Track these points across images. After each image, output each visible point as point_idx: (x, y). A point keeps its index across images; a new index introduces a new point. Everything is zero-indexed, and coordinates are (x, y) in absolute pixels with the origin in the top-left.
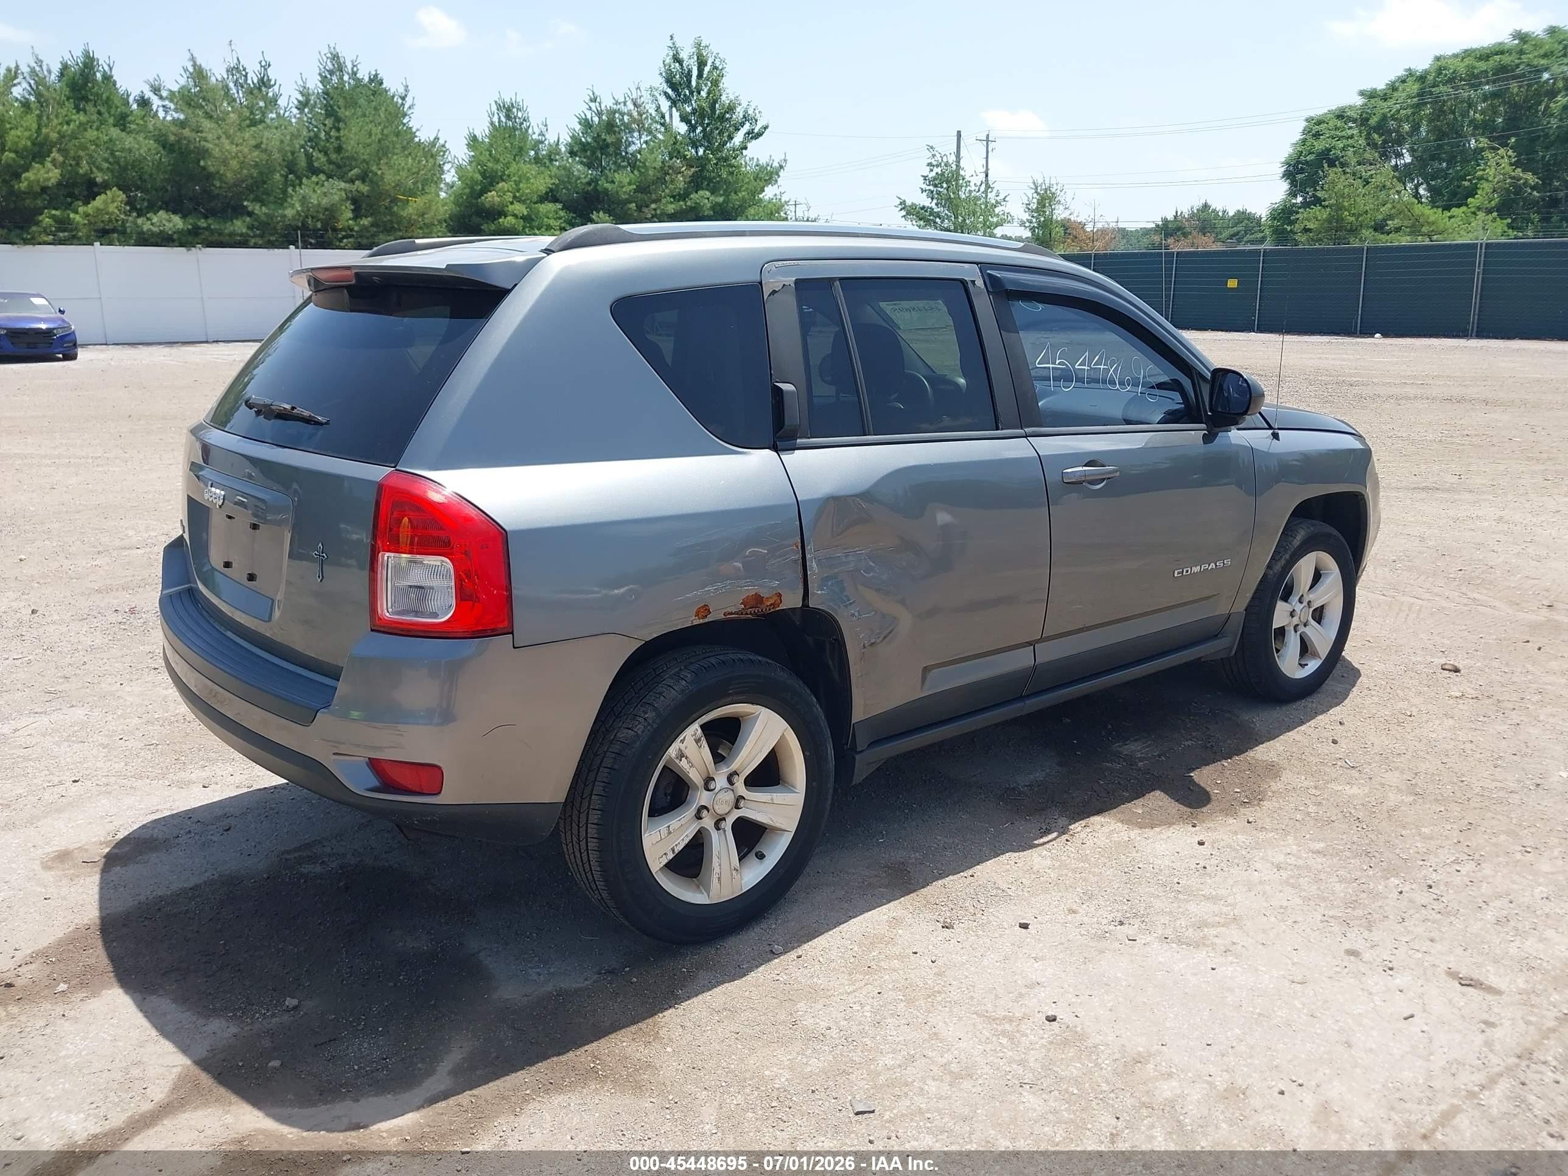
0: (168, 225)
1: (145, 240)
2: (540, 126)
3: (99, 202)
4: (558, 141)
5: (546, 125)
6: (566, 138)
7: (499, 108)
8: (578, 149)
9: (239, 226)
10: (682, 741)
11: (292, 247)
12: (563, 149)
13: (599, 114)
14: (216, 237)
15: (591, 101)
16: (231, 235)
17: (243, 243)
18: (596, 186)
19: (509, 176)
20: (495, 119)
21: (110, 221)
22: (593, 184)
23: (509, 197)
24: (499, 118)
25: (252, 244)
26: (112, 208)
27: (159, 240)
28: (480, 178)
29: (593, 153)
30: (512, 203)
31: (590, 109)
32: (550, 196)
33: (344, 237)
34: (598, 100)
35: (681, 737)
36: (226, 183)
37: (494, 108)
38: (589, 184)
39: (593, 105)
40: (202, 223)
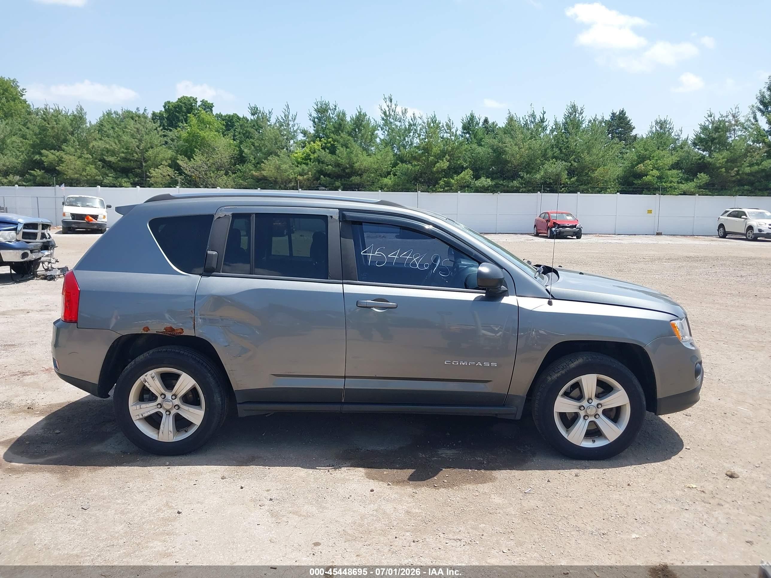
0: (485, 183)
1: (478, 190)
2: (678, 131)
3: (462, 175)
4: (687, 138)
5: (681, 131)
6: (692, 137)
7: (657, 123)
8: (699, 141)
9: (515, 183)
10: (146, 376)
11: (539, 192)
12: (690, 142)
13: (713, 123)
14: (506, 188)
15: (709, 116)
16: (512, 187)
17: (517, 191)
18: (704, 160)
19: (653, 157)
20: (654, 129)
21: (466, 182)
22: (702, 159)
23: (650, 167)
24: (656, 128)
25: (520, 191)
26: (467, 177)
27: (483, 190)
28: (636, 158)
29: (707, 143)
30: (652, 170)
31: (708, 120)
32: (676, 166)
33: (563, 187)
34: (713, 116)
35: (145, 374)
36: (514, 165)
37: (654, 124)
38: (700, 159)
39: (709, 119)
40: (501, 182)
